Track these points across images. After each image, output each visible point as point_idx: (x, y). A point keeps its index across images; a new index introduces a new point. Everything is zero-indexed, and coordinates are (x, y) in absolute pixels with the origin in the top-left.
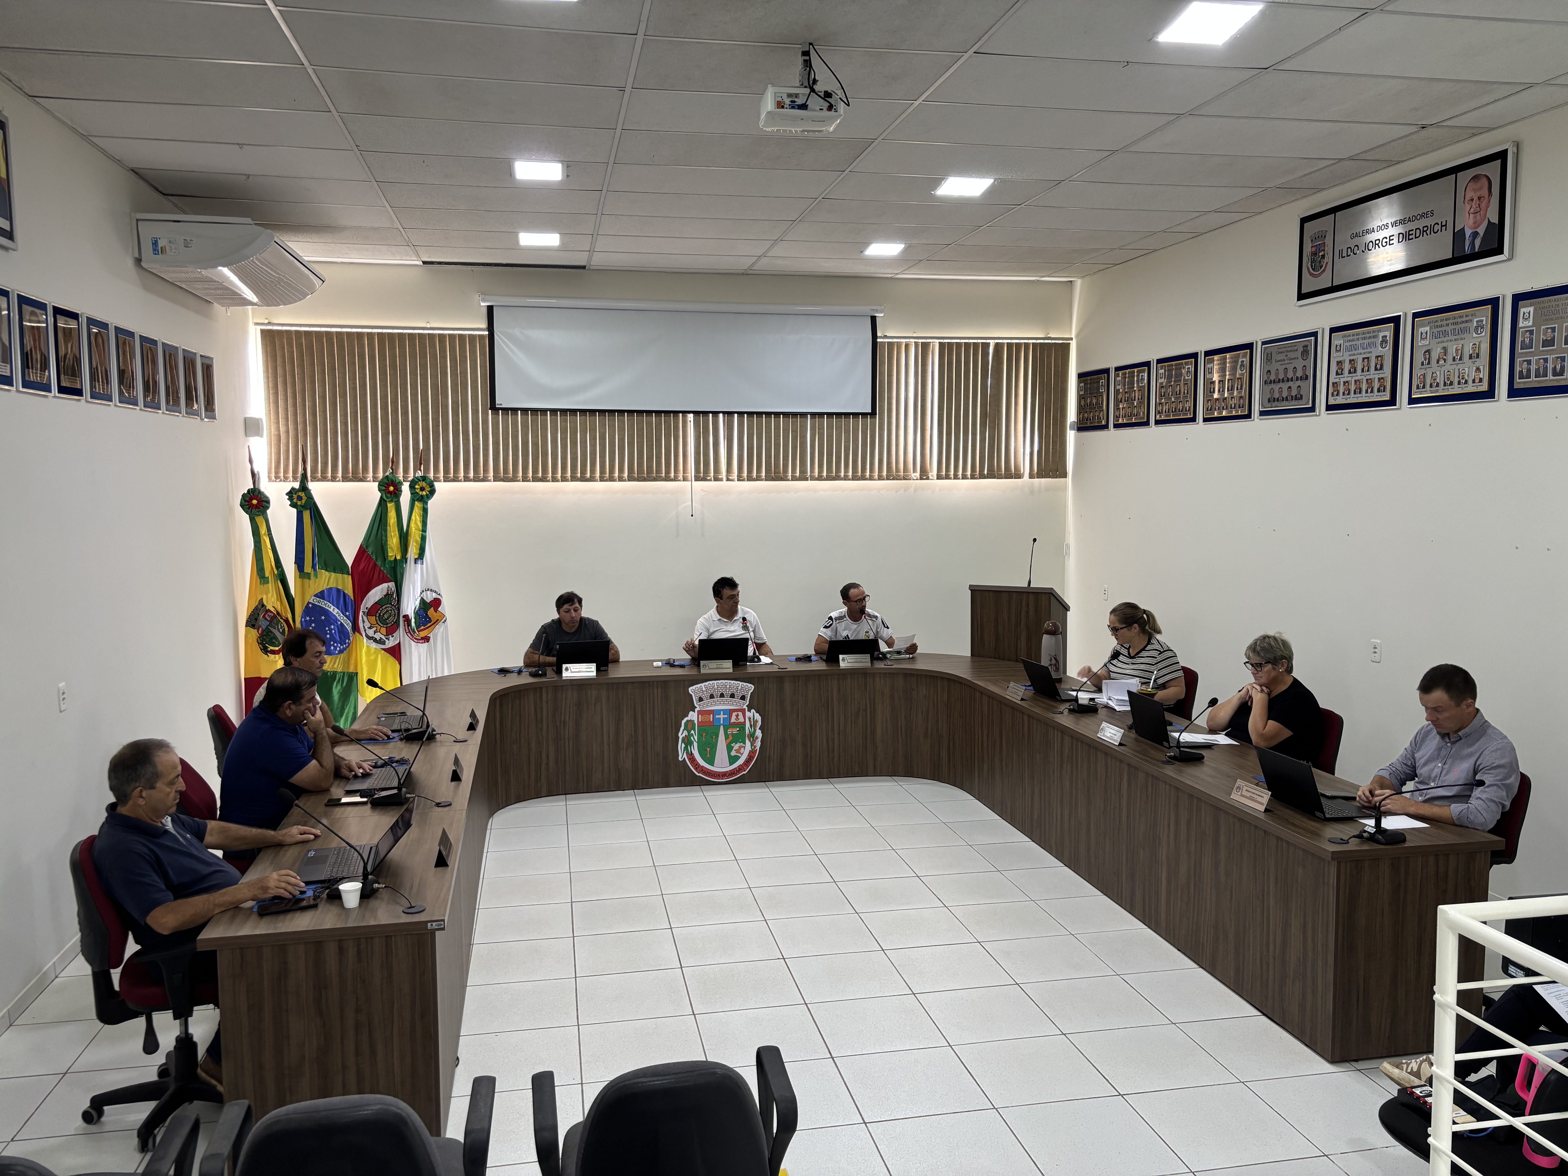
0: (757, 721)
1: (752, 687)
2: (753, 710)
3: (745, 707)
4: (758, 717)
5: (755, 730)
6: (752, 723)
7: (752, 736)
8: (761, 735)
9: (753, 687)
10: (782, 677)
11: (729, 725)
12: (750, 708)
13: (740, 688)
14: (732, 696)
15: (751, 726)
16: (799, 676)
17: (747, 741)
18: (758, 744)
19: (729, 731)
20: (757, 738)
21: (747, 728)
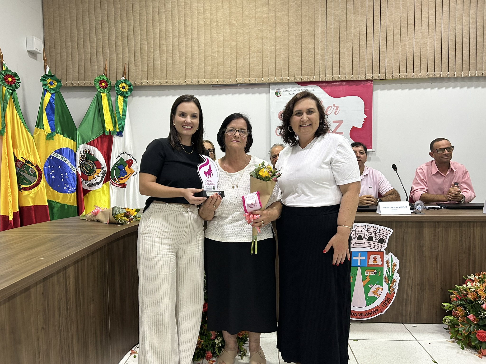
0: (395, 265)
1: (390, 231)
2: (390, 254)
3: (383, 250)
4: (396, 260)
5: (393, 274)
6: (390, 266)
7: (390, 279)
8: (399, 278)
9: (392, 231)
10: (421, 222)
11: (366, 267)
12: (388, 251)
13: (378, 231)
14: (371, 239)
15: (389, 269)
16: (439, 222)
17: (385, 284)
18: (396, 287)
19: (367, 273)
20: (395, 281)
21: (385, 271)
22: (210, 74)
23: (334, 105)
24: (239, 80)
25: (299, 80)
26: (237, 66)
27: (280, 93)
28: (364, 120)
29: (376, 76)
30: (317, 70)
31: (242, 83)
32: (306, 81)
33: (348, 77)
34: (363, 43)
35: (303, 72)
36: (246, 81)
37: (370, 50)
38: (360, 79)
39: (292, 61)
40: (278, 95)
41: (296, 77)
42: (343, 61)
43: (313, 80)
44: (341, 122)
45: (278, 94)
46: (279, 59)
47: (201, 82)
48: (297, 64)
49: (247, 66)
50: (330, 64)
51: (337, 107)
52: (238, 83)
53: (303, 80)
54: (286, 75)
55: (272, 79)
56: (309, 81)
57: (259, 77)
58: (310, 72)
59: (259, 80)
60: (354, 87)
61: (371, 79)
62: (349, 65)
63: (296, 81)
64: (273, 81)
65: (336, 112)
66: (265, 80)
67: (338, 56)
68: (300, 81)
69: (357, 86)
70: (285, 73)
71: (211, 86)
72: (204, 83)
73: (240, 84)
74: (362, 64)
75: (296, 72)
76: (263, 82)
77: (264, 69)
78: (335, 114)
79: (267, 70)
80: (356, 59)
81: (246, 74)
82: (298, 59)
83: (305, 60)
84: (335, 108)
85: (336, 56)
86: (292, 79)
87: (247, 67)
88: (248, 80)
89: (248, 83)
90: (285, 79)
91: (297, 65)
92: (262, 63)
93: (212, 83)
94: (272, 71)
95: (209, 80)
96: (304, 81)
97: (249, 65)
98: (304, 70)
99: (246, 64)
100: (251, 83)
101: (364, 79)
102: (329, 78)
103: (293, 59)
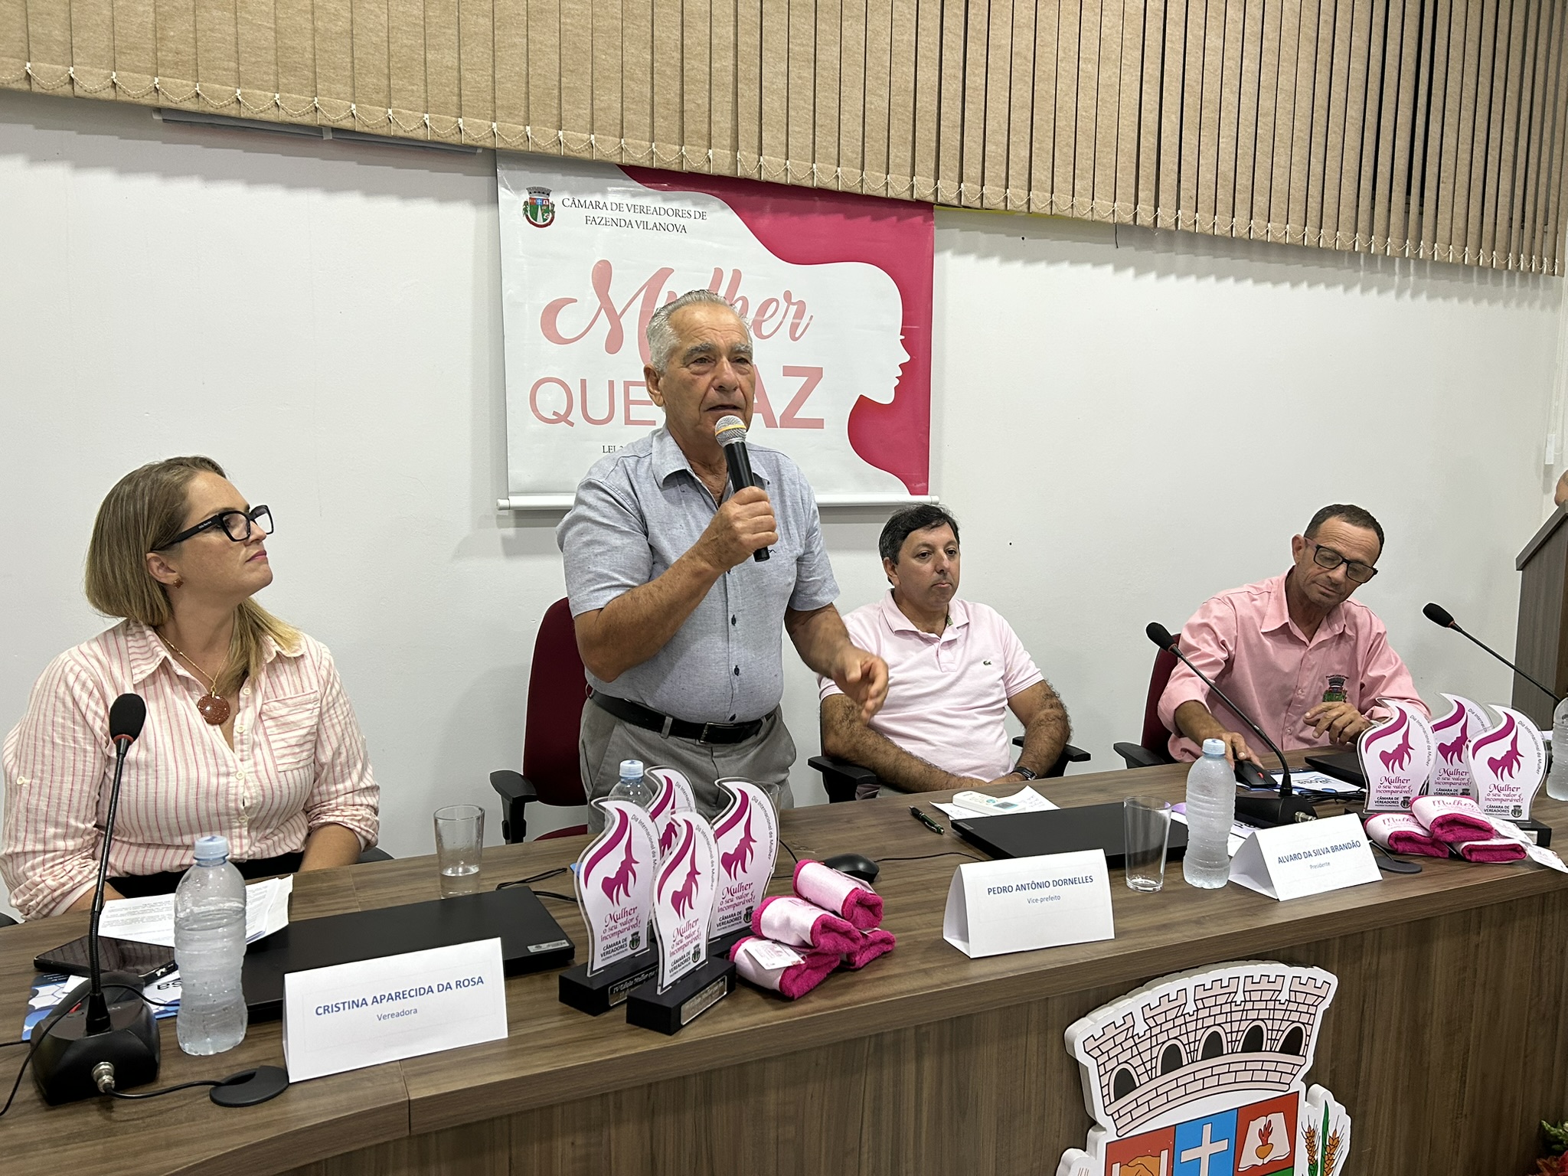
2: (1322, 1093)
4: (1340, 1119)
9: (1335, 982)
12: (1314, 1079)
13: (1285, 995)
14: (1254, 1040)
15: (1313, 1169)
22: (150, 46)
23: (788, 296)
24: (332, 109)
25: (639, 158)
26: (315, 30)
27: (549, 209)
28: (900, 373)
29: (948, 192)
30: (723, 121)
31: (347, 124)
32: (675, 167)
33: (846, 178)
34: (905, 38)
35: (659, 122)
36: (373, 118)
37: (928, 75)
38: (891, 194)
39: (608, 60)
40: (540, 221)
41: (630, 141)
42: (827, 100)
43: (705, 170)
44: (814, 375)
45: (538, 212)
46: (546, 38)
47: (92, 82)
48: (632, 79)
49: (374, 39)
50: (777, 105)
51: (801, 307)
52: (325, 122)
53: (659, 159)
54: (581, 122)
55: (510, 133)
56: (686, 168)
57: (441, 109)
58: (689, 127)
59: (442, 127)
60: (863, 225)
61: (931, 199)
62: (851, 125)
63: (626, 160)
64: (514, 143)
65: (794, 327)
66: (476, 129)
67: (808, 74)
68: (647, 164)
69: (875, 223)
70: (577, 111)
71: (157, 117)
72: (108, 94)
73: (335, 130)
74: (901, 129)
75: (628, 116)
76: (465, 140)
77: (467, 75)
78: (794, 339)
79: (485, 82)
80: (878, 103)
81: (371, 80)
82: (637, 55)
83: (668, 64)
84: (793, 309)
85: (802, 73)
86: (607, 148)
87: (376, 47)
88: (382, 117)
89: (379, 132)
90: (576, 140)
91: (633, 85)
92: (455, 39)
93: (162, 102)
94: (511, 89)
95: (148, 81)
96: (665, 166)
97: (384, 35)
98: (666, 112)
99: (371, 30)
100: (401, 133)
101: (906, 196)
102: (774, 169)
103: (611, 51)
